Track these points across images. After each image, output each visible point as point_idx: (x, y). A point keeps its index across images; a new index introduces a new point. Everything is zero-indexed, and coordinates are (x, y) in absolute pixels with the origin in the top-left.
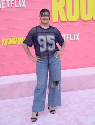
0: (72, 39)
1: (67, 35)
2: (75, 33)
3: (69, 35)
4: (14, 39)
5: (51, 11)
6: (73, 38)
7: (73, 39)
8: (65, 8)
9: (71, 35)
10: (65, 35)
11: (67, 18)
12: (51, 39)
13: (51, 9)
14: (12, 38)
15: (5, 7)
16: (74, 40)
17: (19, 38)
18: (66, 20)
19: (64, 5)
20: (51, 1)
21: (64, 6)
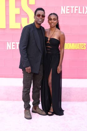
4: (74, 44)
14: (72, 43)
15: (69, 13)
17: (78, 44)
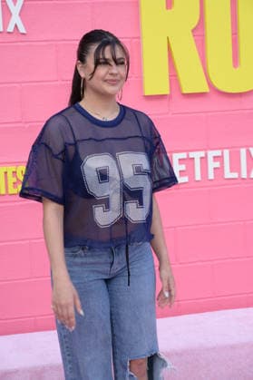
0: (232, 170)
1: (211, 154)
2: (247, 147)
3: (218, 153)
5: (139, 45)
6: (235, 166)
7: (239, 170)
8: (199, 32)
9: (226, 152)
10: (202, 154)
11: (211, 76)
12: (139, 171)
13: (139, 38)
16: (244, 175)
18: (205, 89)
19: (195, 21)
20: (137, 5)
21: (193, 26)
